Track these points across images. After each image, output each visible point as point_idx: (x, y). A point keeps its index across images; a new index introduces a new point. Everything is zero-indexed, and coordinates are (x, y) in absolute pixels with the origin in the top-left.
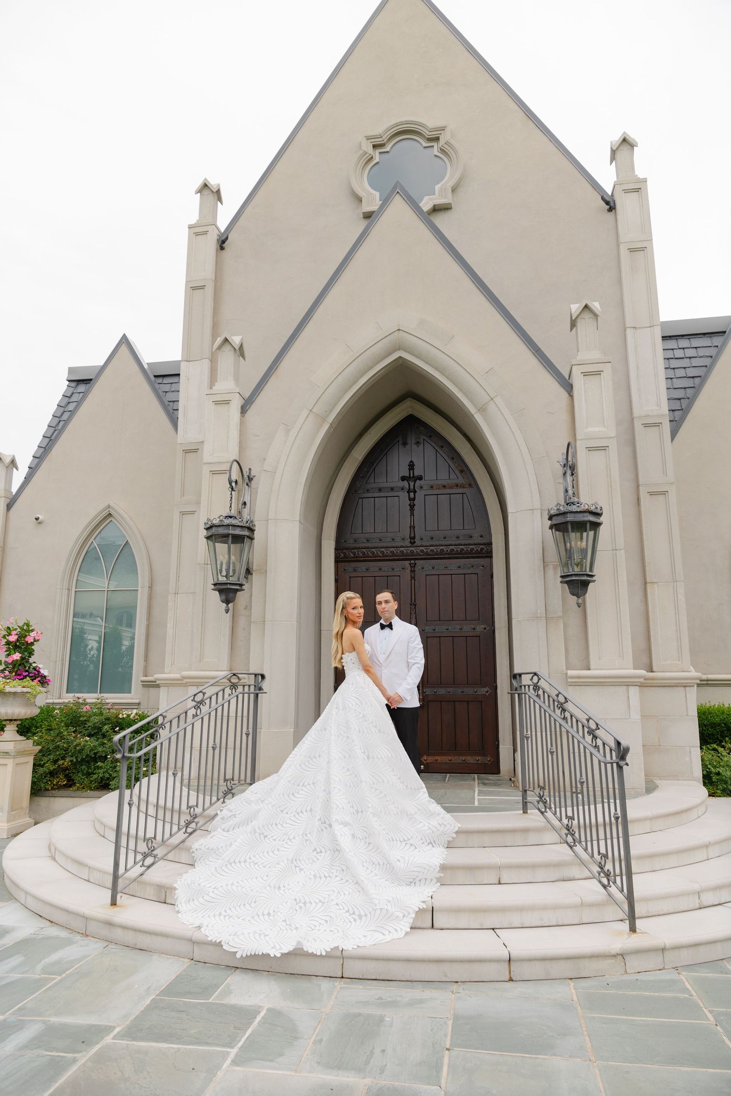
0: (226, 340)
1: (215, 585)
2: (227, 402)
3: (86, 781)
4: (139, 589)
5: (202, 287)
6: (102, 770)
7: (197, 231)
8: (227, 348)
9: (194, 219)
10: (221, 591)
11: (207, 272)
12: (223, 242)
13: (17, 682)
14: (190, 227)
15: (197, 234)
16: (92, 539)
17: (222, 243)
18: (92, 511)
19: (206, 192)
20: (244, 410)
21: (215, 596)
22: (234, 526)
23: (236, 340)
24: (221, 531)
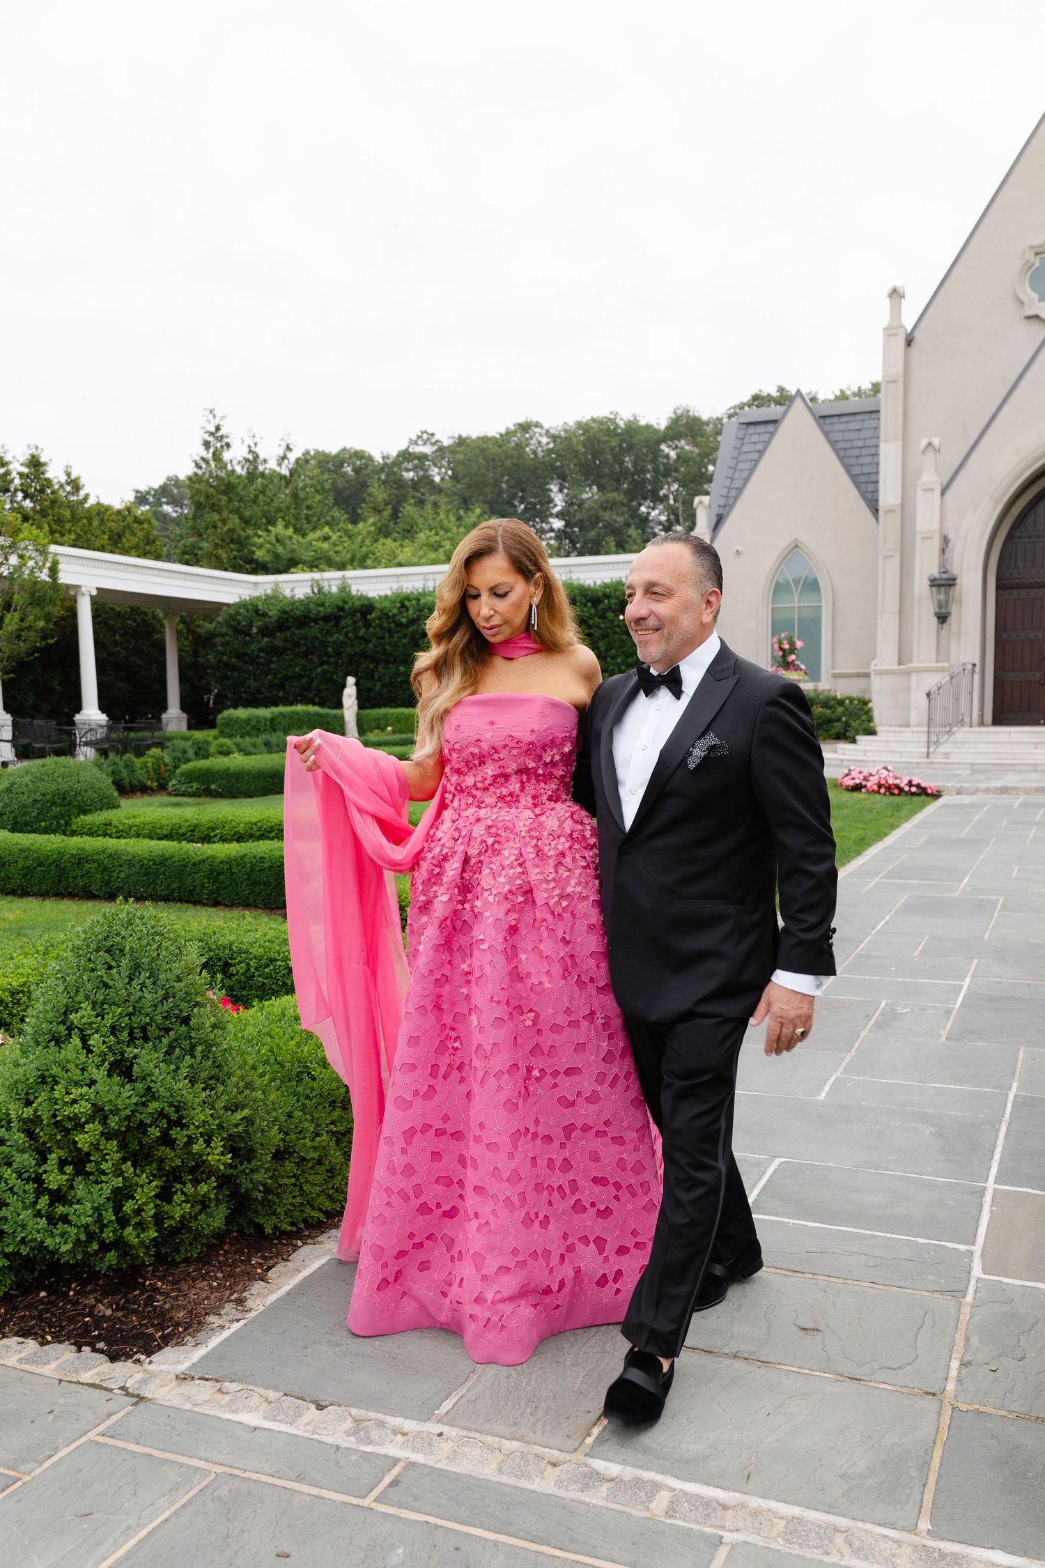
0: (930, 444)
1: (936, 614)
2: (932, 490)
3: (826, 735)
4: (823, 604)
5: (895, 381)
6: (838, 727)
7: (890, 332)
8: (930, 449)
9: (885, 320)
10: (938, 618)
11: (898, 369)
12: (911, 341)
13: (794, 673)
14: (884, 329)
15: (890, 335)
16: (782, 566)
17: (909, 342)
18: (783, 543)
19: (895, 296)
20: (943, 493)
21: (935, 619)
22: (948, 579)
23: (936, 441)
24: (941, 582)
